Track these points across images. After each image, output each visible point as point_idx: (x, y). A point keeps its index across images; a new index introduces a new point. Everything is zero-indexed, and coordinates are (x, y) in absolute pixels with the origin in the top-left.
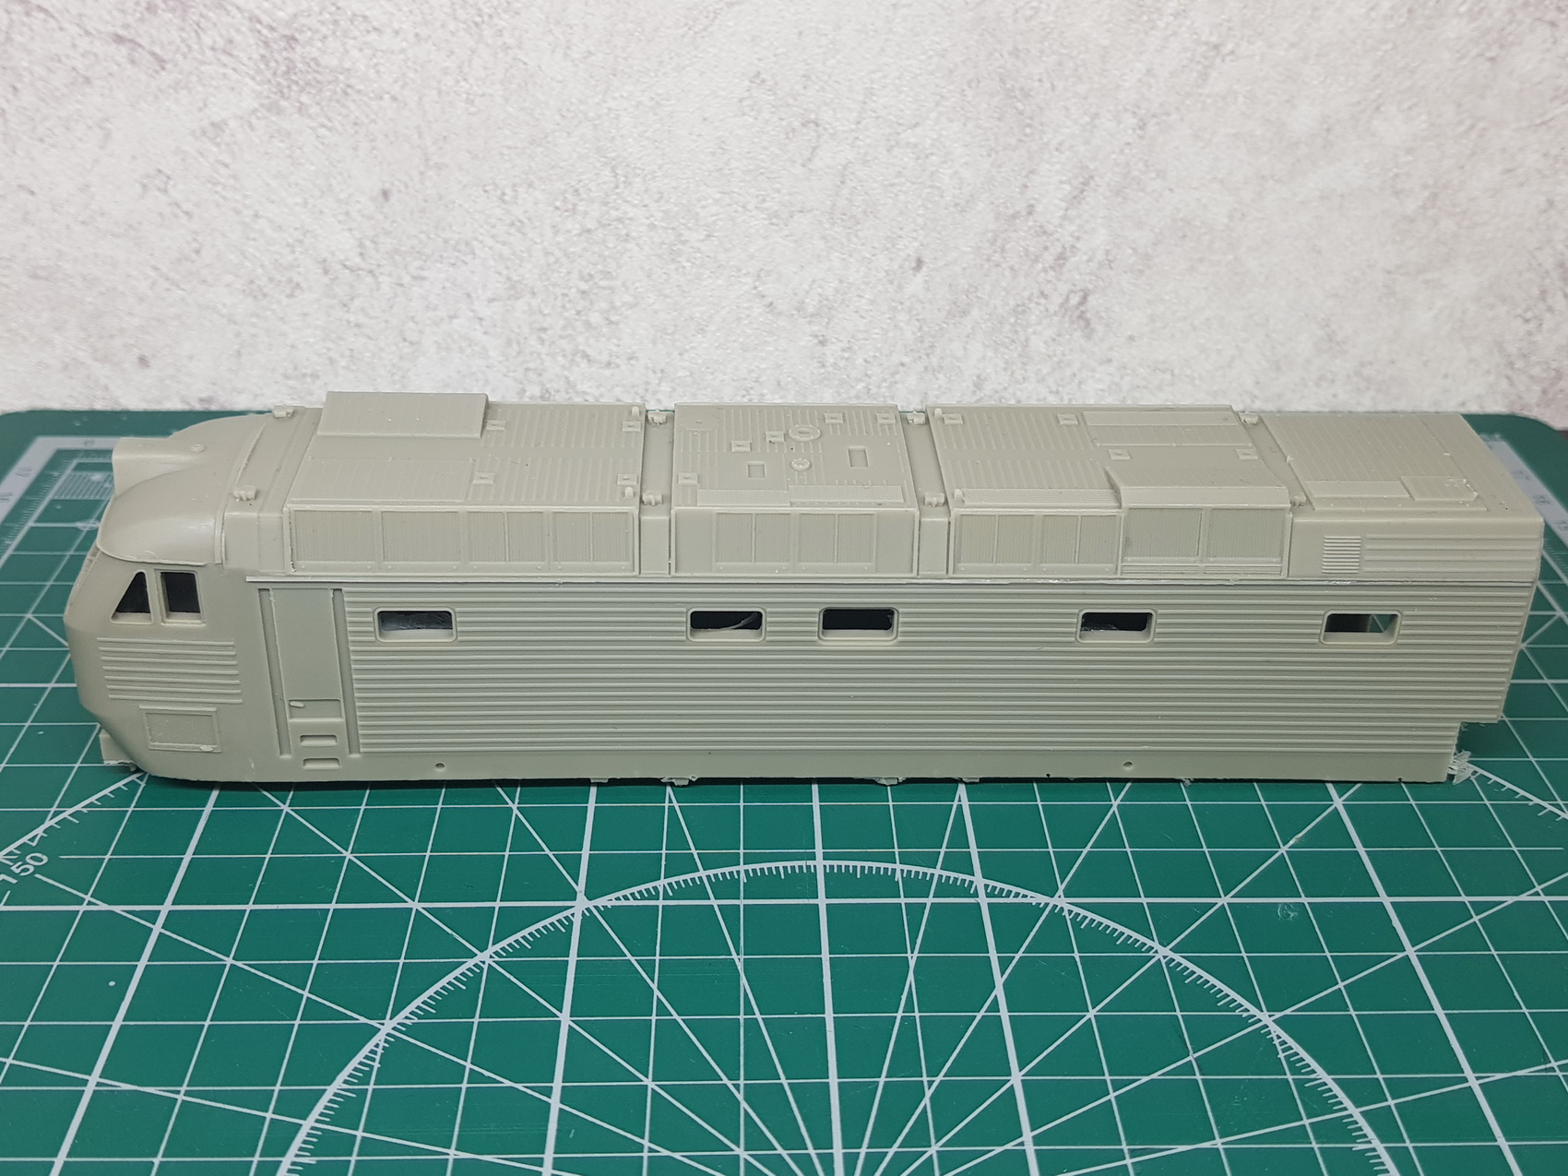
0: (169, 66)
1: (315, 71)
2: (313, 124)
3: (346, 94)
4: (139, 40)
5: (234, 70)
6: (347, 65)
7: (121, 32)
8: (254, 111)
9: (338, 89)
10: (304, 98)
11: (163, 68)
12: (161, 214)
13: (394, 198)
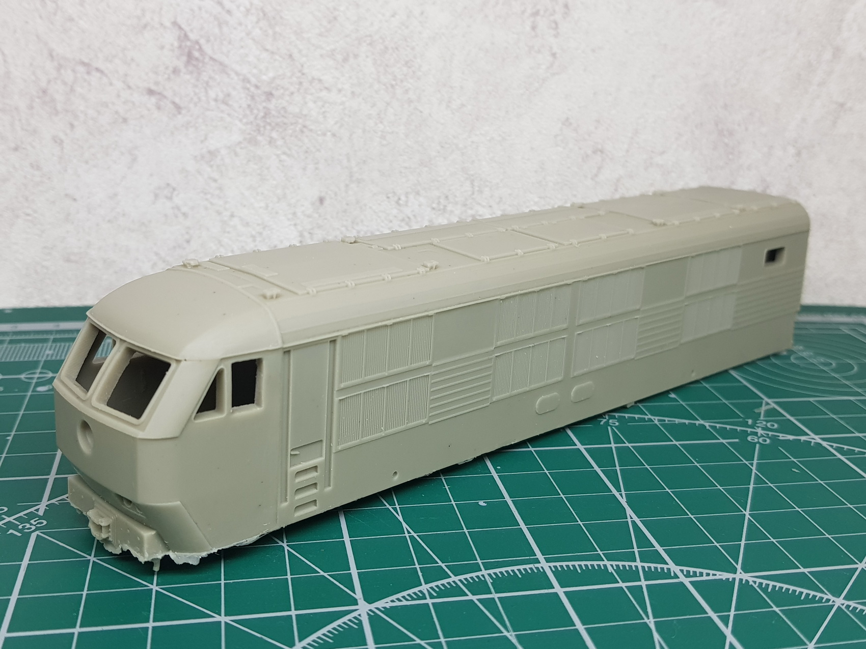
0: (183, 112)
1: (283, 116)
2: (279, 152)
3: (302, 132)
4: (165, 93)
5: (229, 115)
6: (305, 112)
7: (153, 87)
8: (240, 143)
9: (297, 129)
10: (274, 135)
11: (180, 113)
12: (166, 216)
13: (327, 202)
